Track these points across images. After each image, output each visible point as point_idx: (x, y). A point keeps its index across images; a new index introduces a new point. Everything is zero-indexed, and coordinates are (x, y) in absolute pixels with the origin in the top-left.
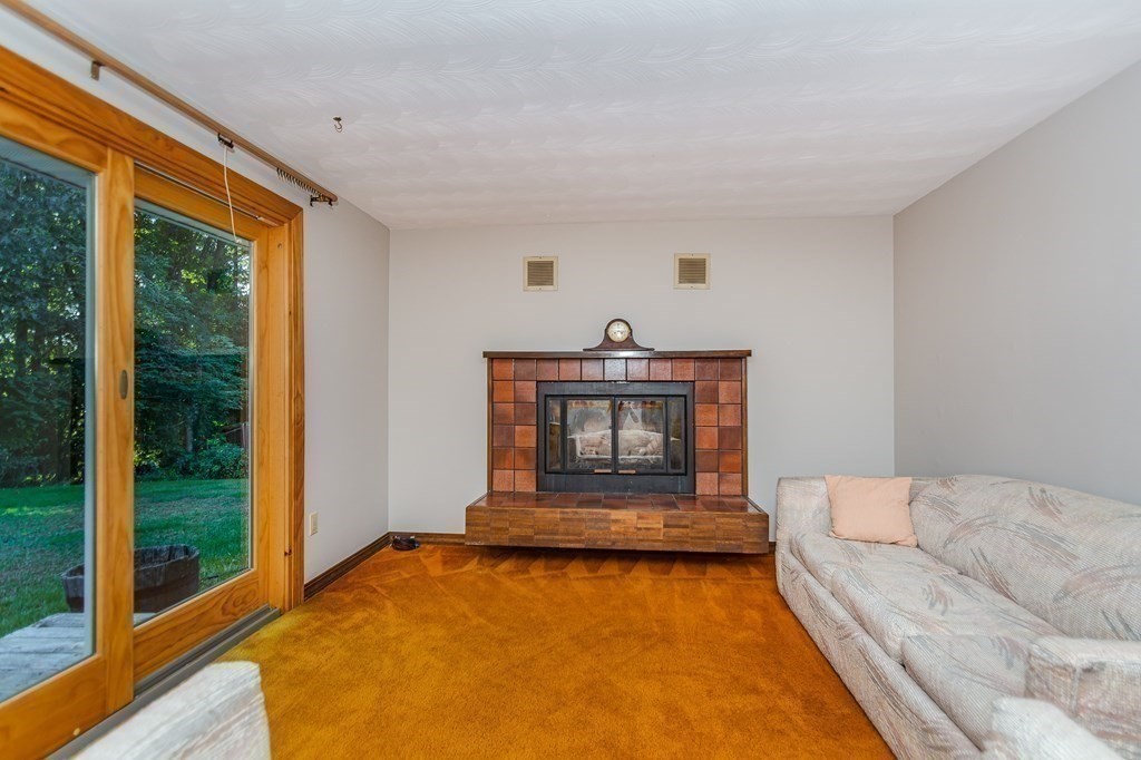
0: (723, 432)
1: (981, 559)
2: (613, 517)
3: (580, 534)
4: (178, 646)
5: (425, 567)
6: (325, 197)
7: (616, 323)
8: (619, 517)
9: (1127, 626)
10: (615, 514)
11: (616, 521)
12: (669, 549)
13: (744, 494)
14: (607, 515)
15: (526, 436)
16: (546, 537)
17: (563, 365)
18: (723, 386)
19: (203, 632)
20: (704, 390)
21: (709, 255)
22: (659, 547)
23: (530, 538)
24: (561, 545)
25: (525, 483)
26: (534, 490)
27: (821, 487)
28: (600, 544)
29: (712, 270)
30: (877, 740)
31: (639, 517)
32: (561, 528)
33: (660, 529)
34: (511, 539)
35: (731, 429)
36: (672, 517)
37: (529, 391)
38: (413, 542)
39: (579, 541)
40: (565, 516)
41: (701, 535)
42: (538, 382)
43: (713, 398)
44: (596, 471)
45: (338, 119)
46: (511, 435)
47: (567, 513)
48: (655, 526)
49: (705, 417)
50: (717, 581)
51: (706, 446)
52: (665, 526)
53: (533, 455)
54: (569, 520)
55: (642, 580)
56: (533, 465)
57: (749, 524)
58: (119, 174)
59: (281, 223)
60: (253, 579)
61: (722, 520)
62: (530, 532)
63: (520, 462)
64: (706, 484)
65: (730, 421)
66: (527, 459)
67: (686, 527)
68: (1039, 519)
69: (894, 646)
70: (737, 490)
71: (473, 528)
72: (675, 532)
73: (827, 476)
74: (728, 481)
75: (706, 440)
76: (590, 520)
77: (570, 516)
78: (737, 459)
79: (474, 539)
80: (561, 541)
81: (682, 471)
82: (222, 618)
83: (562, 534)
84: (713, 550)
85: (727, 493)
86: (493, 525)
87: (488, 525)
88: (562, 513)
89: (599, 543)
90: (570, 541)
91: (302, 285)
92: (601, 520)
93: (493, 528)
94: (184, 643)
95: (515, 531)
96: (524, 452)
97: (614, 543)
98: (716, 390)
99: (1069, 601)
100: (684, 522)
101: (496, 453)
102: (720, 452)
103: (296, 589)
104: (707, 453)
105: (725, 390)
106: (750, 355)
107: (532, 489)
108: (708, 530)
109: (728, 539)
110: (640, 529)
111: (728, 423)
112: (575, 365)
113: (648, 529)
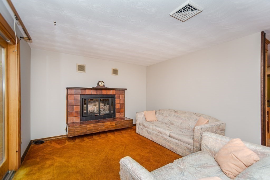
0: (120, 104)
1: (169, 121)
2: (105, 124)
5: (53, 146)
7: (102, 82)
8: (106, 124)
9: (190, 125)
12: (116, 129)
13: (124, 116)
14: (104, 124)
15: (77, 108)
16: (90, 131)
17: (87, 91)
18: (121, 95)
20: (117, 96)
21: (118, 69)
22: (114, 129)
24: (94, 132)
25: (77, 120)
26: (80, 121)
27: (143, 113)
29: (119, 72)
30: (166, 149)
31: (110, 123)
33: (114, 125)
34: (81, 133)
36: (117, 122)
37: (78, 97)
38: (42, 141)
39: (98, 131)
40: (95, 126)
41: (122, 125)
42: (80, 95)
43: (119, 98)
44: (95, 115)
45: (55, 22)
46: (73, 108)
47: (95, 125)
49: (117, 102)
50: (125, 133)
52: (115, 124)
53: (79, 113)
55: (111, 136)
56: (79, 115)
57: (130, 122)
59: (14, 44)
62: (86, 131)
63: (76, 114)
64: (117, 115)
65: (122, 102)
67: (119, 124)
68: (176, 114)
69: (168, 134)
70: (123, 116)
71: (70, 133)
72: (117, 125)
73: (144, 111)
74: (121, 114)
75: (117, 106)
76: (100, 126)
77: (96, 125)
78: (123, 110)
79: (70, 135)
83: (94, 130)
84: (124, 128)
85: (121, 117)
86: (76, 131)
87: (74, 131)
89: (102, 130)
90: (96, 131)
95: (82, 131)
96: (77, 112)
97: (105, 130)
98: (119, 96)
99: (182, 124)
100: (119, 123)
101: (68, 113)
102: (120, 108)
104: (118, 109)
105: (121, 97)
106: (126, 89)
108: (123, 124)
109: (126, 125)
110: (110, 126)
111: (122, 103)
112: (90, 91)
113: (112, 126)
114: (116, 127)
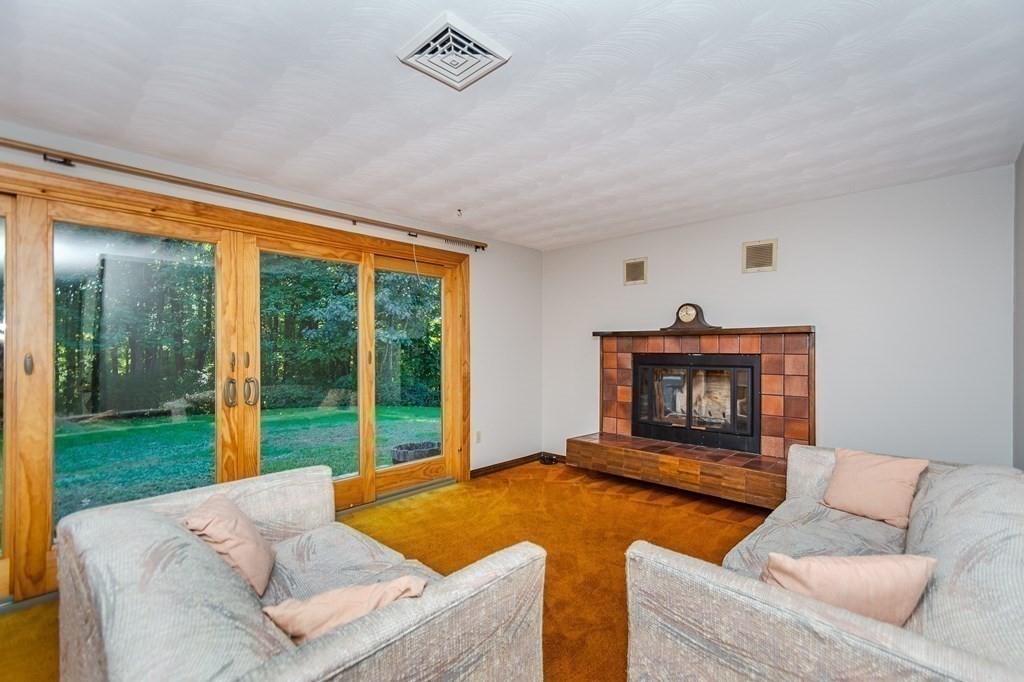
0: (788, 399)
2: (660, 460)
3: (638, 469)
4: (399, 484)
6: (479, 247)
7: (689, 307)
8: (665, 461)
10: (664, 458)
11: (663, 463)
12: (705, 493)
14: (657, 457)
15: (625, 394)
16: (615, 468)
17: (651, 341)
18: (789, 359)
19: (413, 481)
20: (770, 361)
21: (777, 240)
22: (696, 489)
23: (604, 467)
24: (625, 475)
25: (624, 428)
26: (630, 434)
27: (831, 458)
28: (651, 479)
29: (778, 255)
31: (681, 464)
32: (625, 462)
33: (697, 475)
34: (593, 466)
35: (798, 399)
36: (707, 467)
37: (627, 360)
38: (553, 460)
39: (637, 474)
41: (731, 486)
42: (633, 354)
43: (779, 370)
45: (459, 211)
46: (615, 393)
47: (629, 452)
48: (695, 472)
49: (770, 385)
51: (772, 413)
52: (702, 473)
53: (630, 408)
54: (630, 457)
56: (630, 415)
58: (368, 263)
59: (456, 266)
60: (443, 461)
61: (752, 476)
62: (604, 462)
63: (621, 413)
64: (771, 446)
65: (797, 389)
66: (625, 412)
67: (718, 477)
72: (708, 479)
73: (837, 449)
75: (772, 408)
76: (645, 460)
77: (631, 454)
78: (804, 427)
79: (572, 461)
80: (626, 472)
81: (749, 431)
82: (423, 476)
83: (626, 467)
84: (743, 501)
86: (582, 453)
87: (579, 453)
88: (626, 451)
90: (631, 473)
91: (468, 299)
92: (653, 461)
93: (583, 456)
94: (403, 483)
95: (595, 460)
96: (623, 405)
97: (662, 480)
98: (782, 363)
100: (717, 473)
101: (605, 404)
102: (786, 418)
103: (464, 472)
104: (773, 418)
105: (791, 364)
107: (628, 433)
109: (756, 494)
110: (681, 472)
111: (795, 393)
112: (660, 341)
113: (688, 473)
114: (704, 485)
